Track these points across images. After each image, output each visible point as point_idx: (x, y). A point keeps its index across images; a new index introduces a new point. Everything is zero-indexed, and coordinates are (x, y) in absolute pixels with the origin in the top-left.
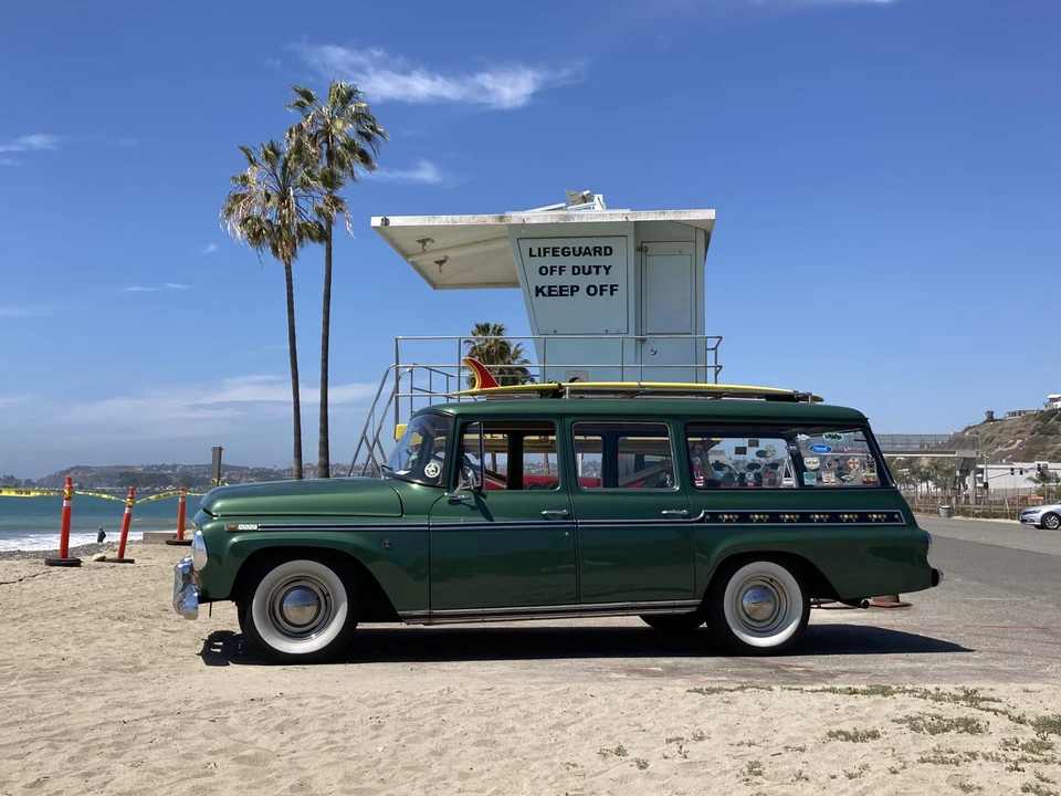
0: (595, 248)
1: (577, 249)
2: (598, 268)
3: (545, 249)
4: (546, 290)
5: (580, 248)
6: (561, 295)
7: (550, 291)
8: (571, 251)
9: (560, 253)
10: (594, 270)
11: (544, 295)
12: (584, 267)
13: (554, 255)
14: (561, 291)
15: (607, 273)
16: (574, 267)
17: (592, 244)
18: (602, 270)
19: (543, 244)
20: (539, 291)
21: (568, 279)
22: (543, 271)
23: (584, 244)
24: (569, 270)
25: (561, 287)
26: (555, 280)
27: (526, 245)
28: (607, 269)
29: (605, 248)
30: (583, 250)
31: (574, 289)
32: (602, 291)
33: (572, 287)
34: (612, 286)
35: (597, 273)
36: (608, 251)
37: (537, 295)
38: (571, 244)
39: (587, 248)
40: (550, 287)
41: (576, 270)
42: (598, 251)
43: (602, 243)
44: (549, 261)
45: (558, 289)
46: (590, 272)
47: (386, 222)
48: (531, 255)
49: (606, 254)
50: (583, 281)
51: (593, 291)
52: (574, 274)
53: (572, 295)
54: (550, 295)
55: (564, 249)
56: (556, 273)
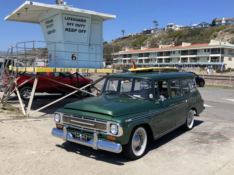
0: (82, 20)
1: (77, 19)
2: (82, 25)
3: (69, 18)
4: (68, 29)
5: (78, 19)
6: (72, 31)
7: (69, 30)
8: (76, 19)
9: (73, 20)
10: (81, 26)
11: (68, 31)
12: (78, 24)
13: (71, 20)
14: (72, 30)
15: (84, 27)
16: (76, 24)
17: (81, 18)
18: (83, 26)
19: (69, 16)
20: (66, 29)
21: (74, 27)
22: (68, 24)
23: (79, 18)
24: (75, 25)
25: (72, 29)
26: (71, 27)
27: (64, 16)
28: (84, 26)
29: (84, 20)
30: (79, 20)
31: (76, 30)
32: (82, 31)
33: (75, 29)
34: (85, 31)
35: (82, 27)
36: (85, 21)
37: (66, 31)
38: (76, 17)
39: (80, 19)
40: (69, 29)
41: (77, 25)
42: (82, 21)
43: (84, 19)
44: (70, 21)
45: (71, 30)
46: (80, 26)
47: (31, 3)
48: (65, 19)
49: (84, 22)
50: (78, 28)
51: (80, 31)
52: (76, 26)
53: (75, 32)
54: (69, 31)
55: (74, 19)
56: (71, 25)
